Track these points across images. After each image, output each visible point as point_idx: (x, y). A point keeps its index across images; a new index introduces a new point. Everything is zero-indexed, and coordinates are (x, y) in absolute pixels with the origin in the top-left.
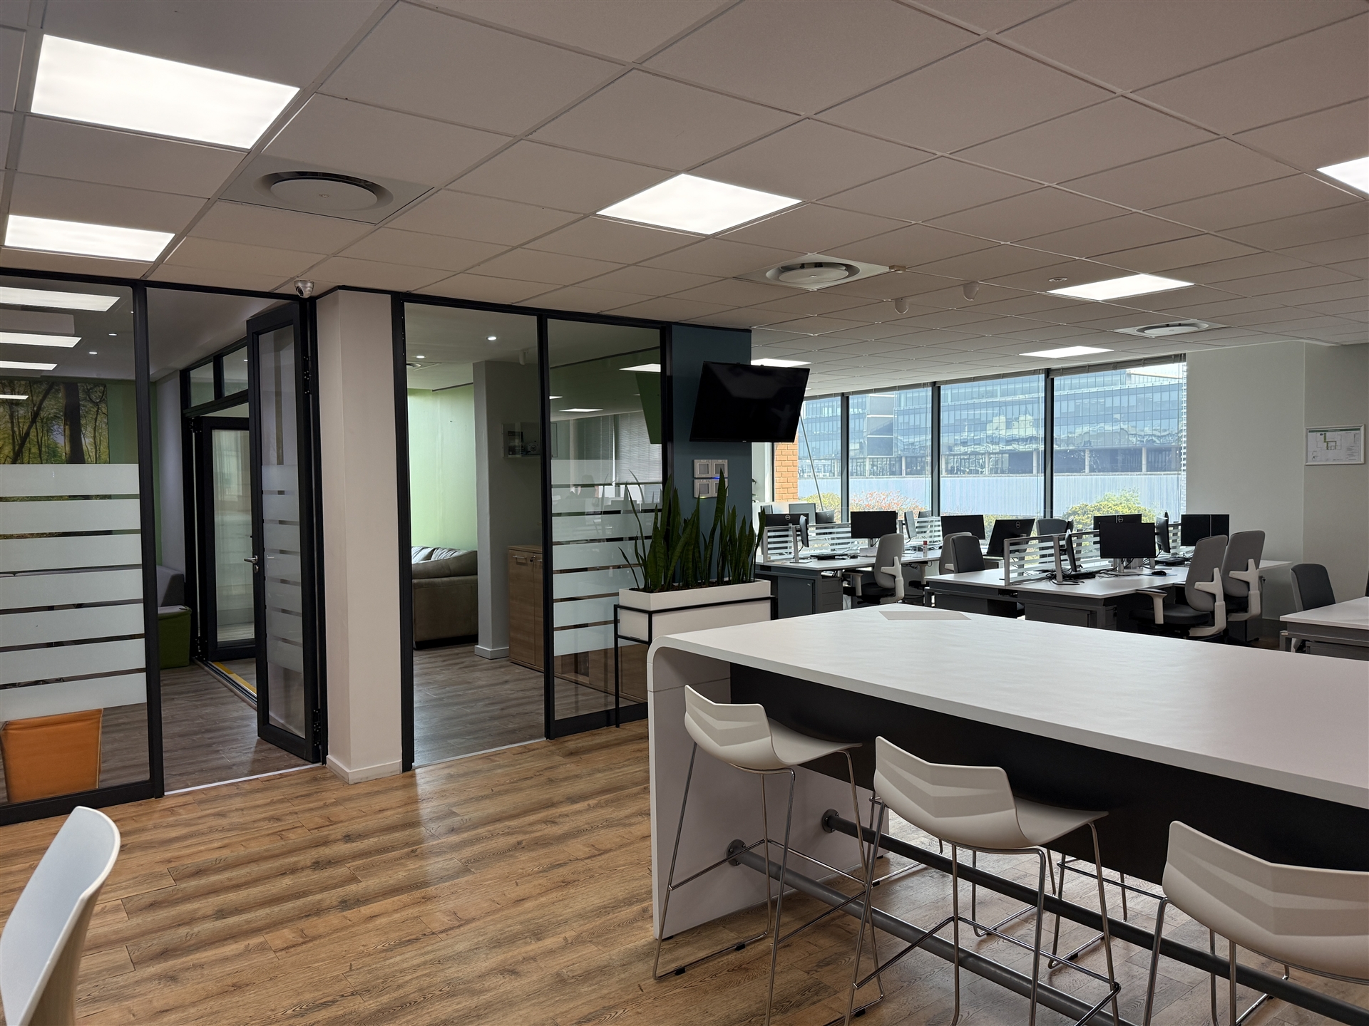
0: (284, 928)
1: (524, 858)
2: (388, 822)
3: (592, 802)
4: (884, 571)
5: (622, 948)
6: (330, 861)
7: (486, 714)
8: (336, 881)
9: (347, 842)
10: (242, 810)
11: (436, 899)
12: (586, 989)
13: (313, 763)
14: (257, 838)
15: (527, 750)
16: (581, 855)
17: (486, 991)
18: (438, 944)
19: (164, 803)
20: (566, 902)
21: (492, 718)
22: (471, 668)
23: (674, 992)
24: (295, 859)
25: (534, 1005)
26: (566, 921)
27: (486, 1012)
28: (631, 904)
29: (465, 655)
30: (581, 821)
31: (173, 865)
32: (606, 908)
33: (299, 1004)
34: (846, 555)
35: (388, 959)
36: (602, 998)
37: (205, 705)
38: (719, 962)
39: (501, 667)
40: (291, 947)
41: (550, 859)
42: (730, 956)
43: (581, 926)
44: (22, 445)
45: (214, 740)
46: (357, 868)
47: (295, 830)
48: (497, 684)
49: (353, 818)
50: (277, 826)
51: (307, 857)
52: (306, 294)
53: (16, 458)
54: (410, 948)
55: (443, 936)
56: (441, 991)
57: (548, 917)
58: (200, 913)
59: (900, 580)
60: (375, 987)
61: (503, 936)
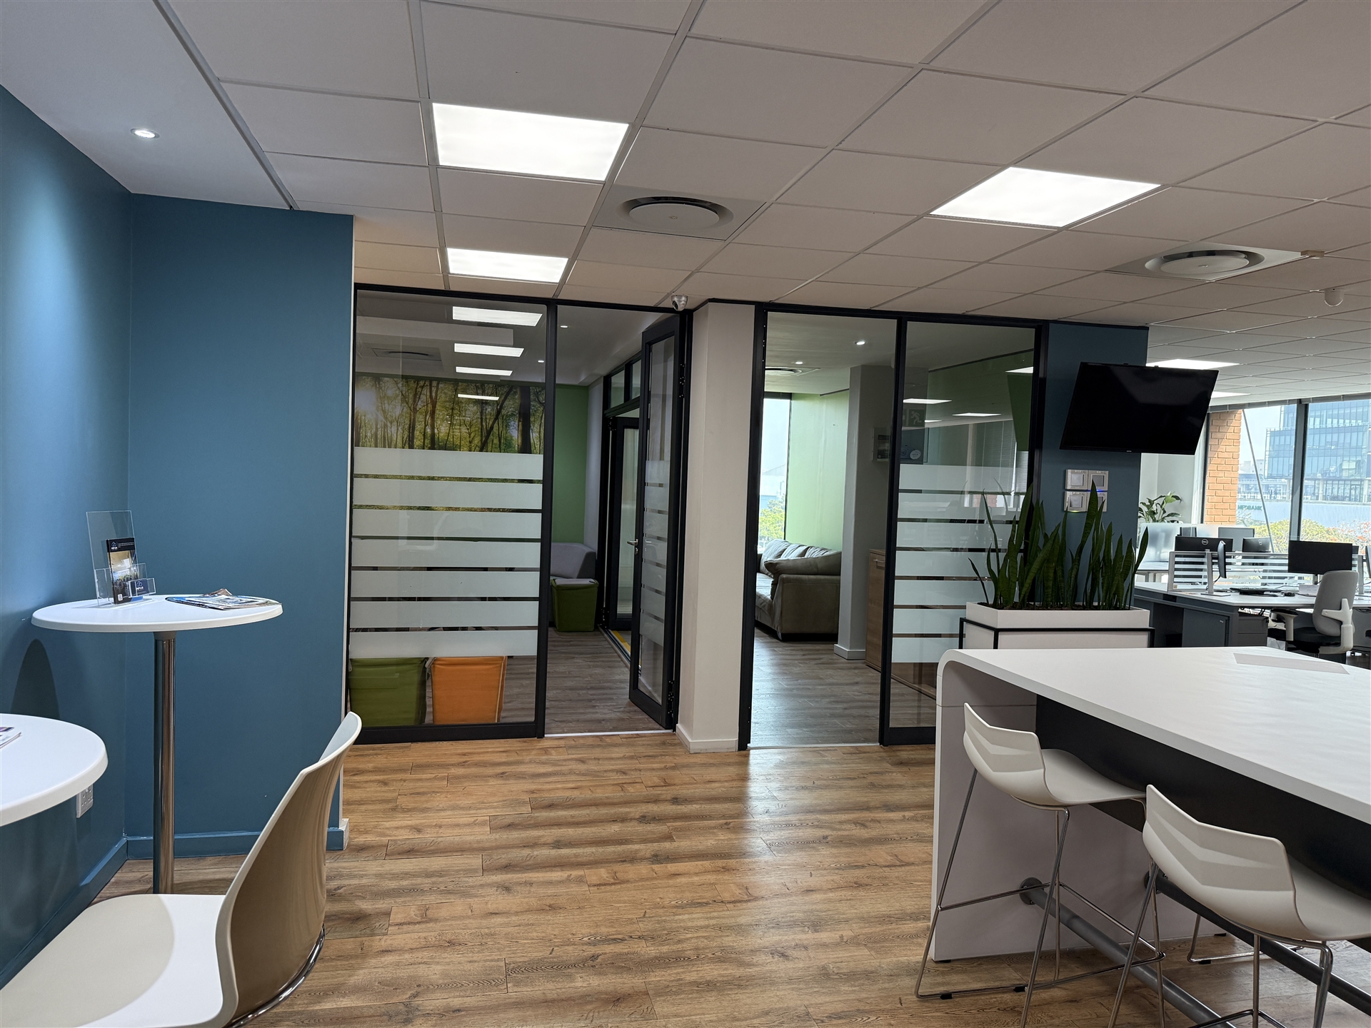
0: (602, 867)
1: (825, 853)
2: (714, 793)
3: (908, 814)
4: (1327, 614)
5: (895, 959)
6: (655, 818)
7: (828, 711)
8: (655, 836)
9: (673, 804)
10: (599, 759)
11: (734, 872)
12: (847, 988)
13: (666, 729)
14: (602, 785)
15: (859, 751)
16: (882, 862)
17: (753, 965)
18: (724, 913)
19: (544, 743)
20: (853, 903)
21: (833, 716)
22: (827, 666)
23: (934, 1014)
24: (628, 810)
25: (793, 989)
26: (847, 921)
27: (747, 984)
28: (917, 919)
29: (824, 652)
30: (891, 830)
31: (535, 795)
32: (890, 917)
33: (595, 935)
34: (1280, 591)
35: (677, 915)
36: (859, 1000)
37: (597, 666)
38: (992, 998)
39: (855, 668)
40: (603, 885)
41: (849, 859)
42: (1005, 995)
43: (860, 928)
44: (487, 437)
45: (595, 697)
46: (676, 829)
47: (635, 784)
48: (847, 684)
49: (685, 784)
50: (622, 778)
51: (636, 811)
52: (680, 308)
53: (483, 448)
54: (698, 910)
55: (731, 906)
56: (713, 954)
57: (830, 913)
58: (542, 840)
59: (1348, 628)
60: (659, 936)
61: (783, 920)
